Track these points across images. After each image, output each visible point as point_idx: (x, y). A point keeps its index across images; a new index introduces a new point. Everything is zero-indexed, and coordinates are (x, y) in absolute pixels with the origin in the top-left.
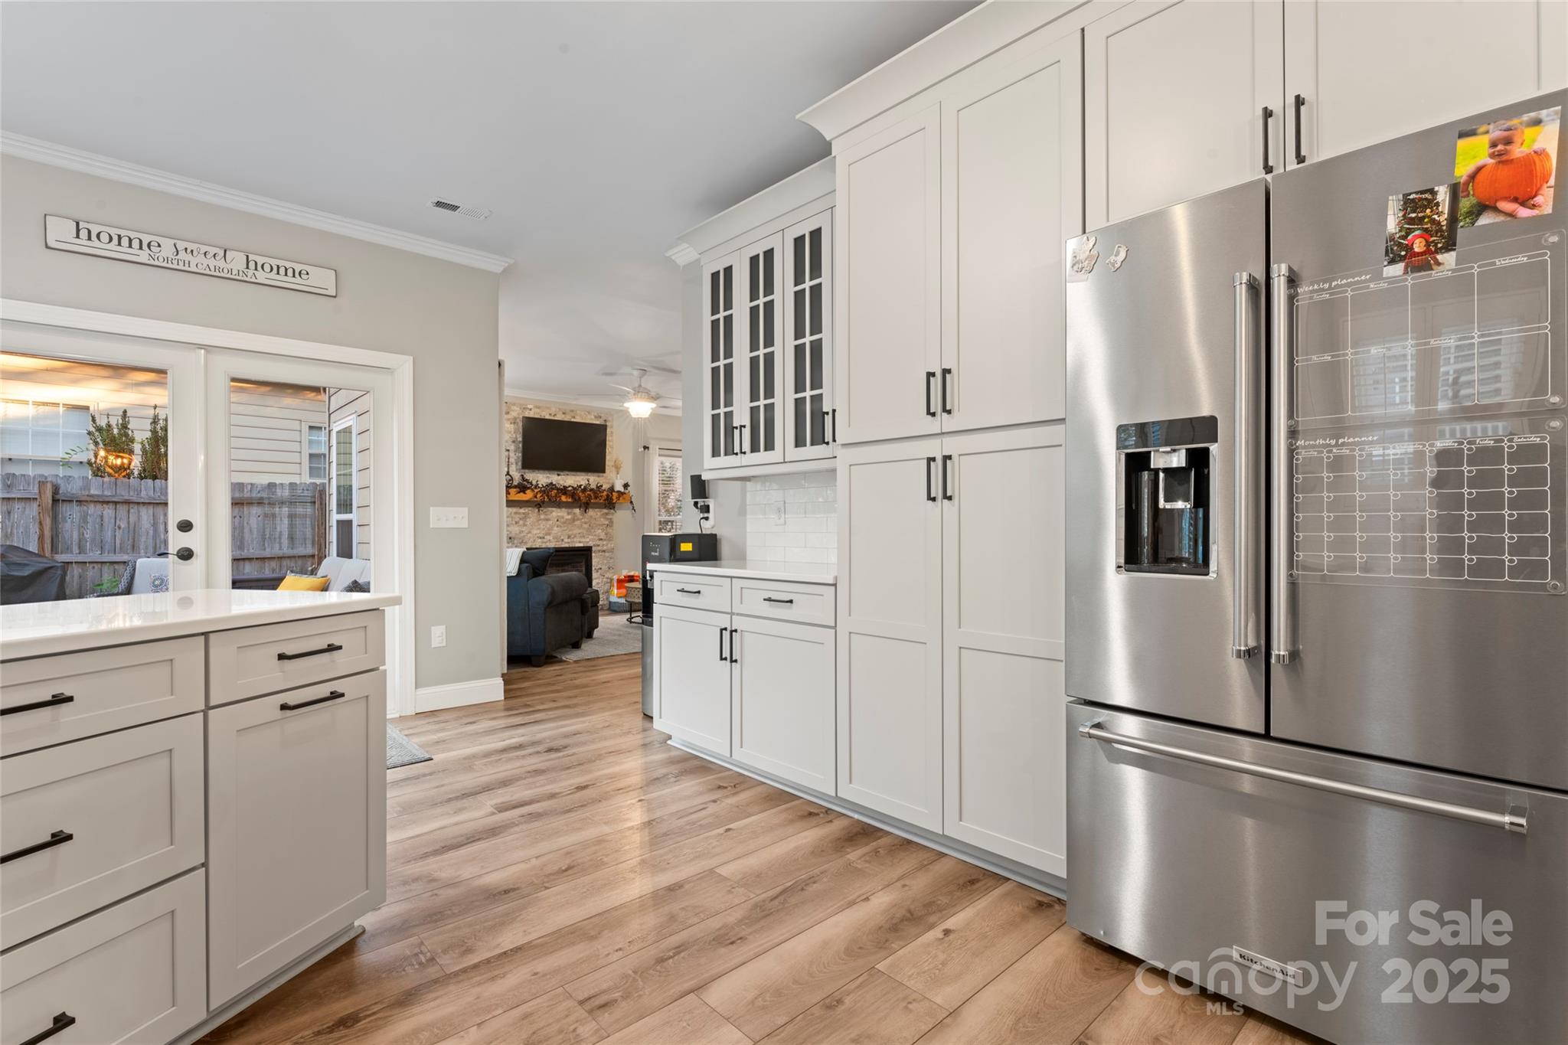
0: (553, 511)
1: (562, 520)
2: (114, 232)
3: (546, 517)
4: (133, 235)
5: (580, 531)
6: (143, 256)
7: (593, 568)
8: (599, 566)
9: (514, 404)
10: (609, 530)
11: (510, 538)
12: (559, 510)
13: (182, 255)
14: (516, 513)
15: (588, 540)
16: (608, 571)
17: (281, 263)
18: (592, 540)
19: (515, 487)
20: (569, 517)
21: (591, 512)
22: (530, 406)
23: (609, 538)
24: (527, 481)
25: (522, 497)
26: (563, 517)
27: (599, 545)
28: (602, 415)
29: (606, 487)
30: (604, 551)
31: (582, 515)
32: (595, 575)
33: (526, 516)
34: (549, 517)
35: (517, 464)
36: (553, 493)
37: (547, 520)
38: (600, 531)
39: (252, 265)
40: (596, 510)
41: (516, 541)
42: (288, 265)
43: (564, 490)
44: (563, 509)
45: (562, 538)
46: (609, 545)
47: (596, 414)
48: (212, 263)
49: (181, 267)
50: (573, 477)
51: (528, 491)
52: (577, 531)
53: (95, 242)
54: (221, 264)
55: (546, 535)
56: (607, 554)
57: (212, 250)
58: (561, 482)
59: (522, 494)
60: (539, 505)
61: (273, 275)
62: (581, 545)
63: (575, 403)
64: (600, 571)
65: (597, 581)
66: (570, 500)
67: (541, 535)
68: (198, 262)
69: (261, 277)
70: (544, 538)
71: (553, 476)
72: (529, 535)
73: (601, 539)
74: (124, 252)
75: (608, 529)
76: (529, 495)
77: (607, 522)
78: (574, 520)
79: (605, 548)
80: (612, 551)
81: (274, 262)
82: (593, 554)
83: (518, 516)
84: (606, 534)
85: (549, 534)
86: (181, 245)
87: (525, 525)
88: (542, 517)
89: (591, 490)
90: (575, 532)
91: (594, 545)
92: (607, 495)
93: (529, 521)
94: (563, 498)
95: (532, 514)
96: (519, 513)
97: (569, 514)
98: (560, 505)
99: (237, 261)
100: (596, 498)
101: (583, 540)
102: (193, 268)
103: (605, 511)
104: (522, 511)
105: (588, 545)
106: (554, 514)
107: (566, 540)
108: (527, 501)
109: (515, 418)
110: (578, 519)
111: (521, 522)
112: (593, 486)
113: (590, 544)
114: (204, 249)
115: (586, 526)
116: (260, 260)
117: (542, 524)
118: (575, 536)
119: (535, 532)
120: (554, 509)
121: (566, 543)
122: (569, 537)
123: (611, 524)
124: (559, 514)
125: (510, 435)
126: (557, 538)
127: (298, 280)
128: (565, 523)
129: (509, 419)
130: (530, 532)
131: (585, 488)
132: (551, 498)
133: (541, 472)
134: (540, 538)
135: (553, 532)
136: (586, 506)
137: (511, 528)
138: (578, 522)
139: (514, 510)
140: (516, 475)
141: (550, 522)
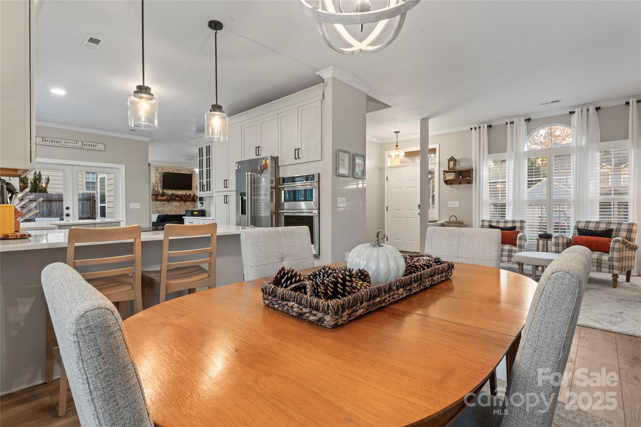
2: (51, 139)
4: (55, 140)
6: (58, 145)
9: (160, 168)
11: (159, 211)
13: (67, 144)
17: (90, 143)
19: (160, 195)
20: (179, 205)
21: (187, 203)
22: (165, 168)
24: (164, 193)
25: (162, 198)
28: (191, 171)
29: (192, 194)
31: (184, 204)
33: (164, 204)
35: (161, 187)
36: (173, 197)
37: (172, 205)
39: (83, 144)
42: (92, 144)
43: (177, 196)
44: (177, 202)
45: (177, 211)
48: (74, 145)
49: (66, 146)
50: (181, 192)
51: (165, 196)
53: (47, 142)
54: (76, 145)
57: (74, 142)
58: (177, 193)
59: (162, 197)
60: (168, 201)
61: (89, 147)
66: (179, 199)
68: (70, 145)
69: (86, 147)
71: (174, 191)
74: (53, 144)
76: (165, 198)
78: (181, 206)
81: (89, 143)
83: (161, 204)
85: (172, 210)
86: (66, 141)
87: (164, 207)
88: (170, 205)
89: (187, 196)
92: (193, 197)
93: (165, 206)
94: (177, 199)
95: (167, 204)
97: (179, 203)
98: (175, 201)
99: (80, 144)
100: (189, 198)
102: (69, 147)
103: (192, 202)
104: (163, 203)
106: (174, 204)
108: (164, 200)
109: (160, 172)
111: (162, 206)
112: (188, 194)
114: (72, 142)
115: (185, 208)
116: (85, 143)
117: (170, 207)
118: (182, 211)
119: (167, 210)
122: (179, 211)
124: (176, 204)
125: (158, 178)
126: (175, 212)
127: (95, 147)
130: (165, 210)
131: (185, 195)
132: (173, 198)
133: (169, 190)
135: (174, 209)
136: (185, 201)
137: (159, 208)
138: (183, 206)
139: (160, 202)
140: (160, 191)
141: (173, 206)
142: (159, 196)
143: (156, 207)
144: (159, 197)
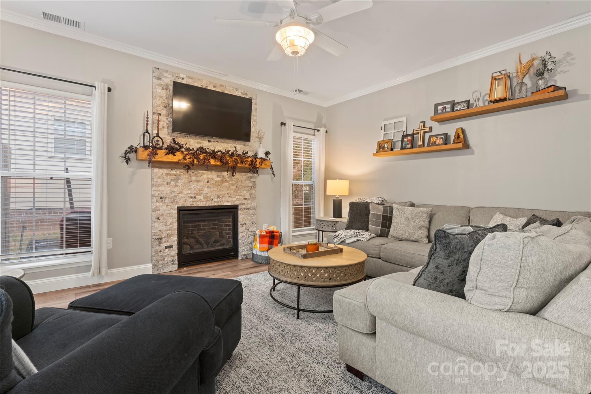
0: (203, 174)
1: (212, 182)
3: (198, 179)
5: (228, 192)
7: (239, 224)
8: (244, 222)
9: (166, 71)
10: (253, 191)
11: (161, 198)
12: (209, 173)
14: (167, 174)
15: (235, 199)
16: (252, 226)
18: (238, 199)
19: (165, 149)
20: (219, 179)
21: (238, 176)
22: (182, 76)
23: (253, 198)
24: (178, 144)
25: (171, 158)
26: (212, 179)
27: (244, 204)
28: (248, 93)
29: (250, 154)
30: (248, 209)
31: (230, 177)
32: (240, 229)
33: (177, 177)
34: (201, 178)
35: (168, 128)
36: (202, 157)
37: (198, 181)
38: (245, 192)
40: (242, 174)
41: (167, 201)
43: (213, 154)
44: (213, 172)
45: (212, 198)
46: (253, 204)
47: (242, 91)
50: (223, 144)
51: (178, 153)
52: (225, 192)
55: (197, 195)
56: (251, 211)
58: (211, 148)
60: (188, 167)
62: (229, 204)
63: (224, 79)
64: (245, 226)
65: (243, 234)
66: (218, 163)
67: (193, 195)
70: (195, 198)
71: (204, 142)
72: (180, 195)
73: (246, 199)
75: (252, 190)
76: (178, 157)
77: (251, 184)
78: (222, 182)
79: (249, 206)
80: (255, 208)
82: (239, 212)
83: (169, 177)
84: (250, 194)
85: (200, 194)
87: (176, 186)
88: (194, 178)
89: (238, 155)
90: (223, 192)
91: (241, 204)
92: (252, 161)
93: (180, 182)
94: (212, 162)
95: (183, 175)
96: (171, 175)
97: (218, 176)
98: (208, 168)
100: (242, 162)
101: (231, 199)
103: (250, 175)
104: (174, 172)
105: (235, 204)
106: (205, 176)
107: (216, 200)
108: (177, 163)
109: (167, 85)
110: (227, 182)
111: (173, 183)
112: (240, 152)
113: (237, 203)
115: (233, 187)
117: (193, 185)
118: (224, 196)
119: (187, 192)
120: (204, 171)
121: (215, 202)
122: (218, 197)
123: (254, 186)
124: (209, 176)
125: (161, 100)
126: (207, 198)
128: (214, 184)
129: (161, 85)
130: (181, 192)
131: (233, 153)
132: (200, 161)
133: (194, 137)
134: (192, 198)
135: (204, 192)
136: (233, 170)
137: (162, 189)
138: (226, 184)
139: (166, 171)
140: (167, 138)
141: (201, 184)
142: (161, 153)
143: (153, 186)
144: (161, 156)
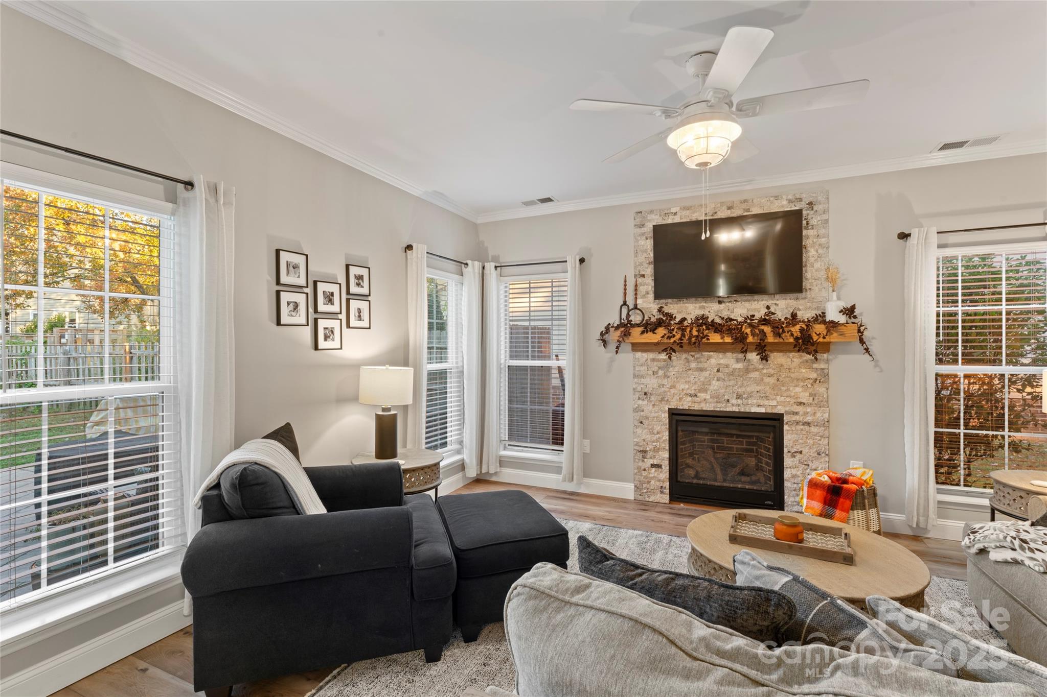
0: (709, 358)
1: (727, 370)
3: (700, 365)
5: (758, 388)
7: (786, 450)
8: (798, 448)
9: (651, 212)
10: (821, 389)
11: (645, 394)
12: (721, 355)
14: (653, 360)
15: (774, 403)
16: (817, 459)
18: (783, 404)
19: (638, 325)
20: (740, 366)
21: (777, 358)
22: (673, 210)
23: (821, 403)
24: (665, 314)
25: (650, 338)
26: (727, 366)
27: (797, 413)
28: (804, 196)
29: (803, 315)
30: (808, 424)
32: (788, 461)
34: (706, 365)
37: (701, 370)
38: (798, 389)
40: (791, 355)
41: (653, 398)
44: (729, 354)
45: (726, 397)
46: (819, 415)
47: (790, 197)
50: (747, 304)
51: (659, 330)
52: (753, 388)
55: (700, 391)
56: (814, 429)
58: (725, 314)
59: (650, 334)
62: (762, 410)
63: (749, 187)
64: (798, 456)
65: (794, 471)
66: (728, 340)
67: (693, 392)
70: (696, 396)
71: (710, 305)
72: (673, 391)
73: (801, 403)
75: (816, 386)
76: (658, 335)
77: (814, 375)
78: (747, 370)
79: (809, 419)
80: (826, 424)
82: (786, 427)
83: (655, 363)
84: (813, 395)
85: (706, 391)
87: (666, 376)
88: (693, 365)
89: (776, 323)
90: (749, 389)
91: (788, 413)
92: (802, 331)
93: (672, 372)
94: (715, 338)
96: (658, 360)
97: (738, 361)
100: (782, 336)
101: (766, 403)
105: (775, 411)
106: (713, 361)
107: (734, 401)
108: (657, 344)
110: (756, 370)
111: (661, 373)
112: (781, 316)
113: (780, 410)
115: (772, 380)
117: (693, 376)
118: (750, 396)
119: (682, 386)
120: (712, 353)
121: (733, 405)
122: (739, 397)
123: (824, 377)
124: (722, 361)
125: (645, 255)
126: (717, 397)
128: (729, 375)
129: (643, 234)
130: (673, 387)
131: (761, 320)
133: (693, 300)
134: (691, 396)
135: (711, 388)
137: (646, 381)
138: (755, 375)
139: (651, 355)
141: (706, 374)
142: (636, 332)
143: (635, 376)
144: (636, 335)
